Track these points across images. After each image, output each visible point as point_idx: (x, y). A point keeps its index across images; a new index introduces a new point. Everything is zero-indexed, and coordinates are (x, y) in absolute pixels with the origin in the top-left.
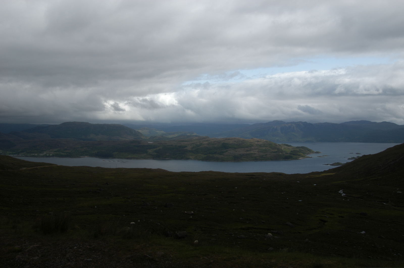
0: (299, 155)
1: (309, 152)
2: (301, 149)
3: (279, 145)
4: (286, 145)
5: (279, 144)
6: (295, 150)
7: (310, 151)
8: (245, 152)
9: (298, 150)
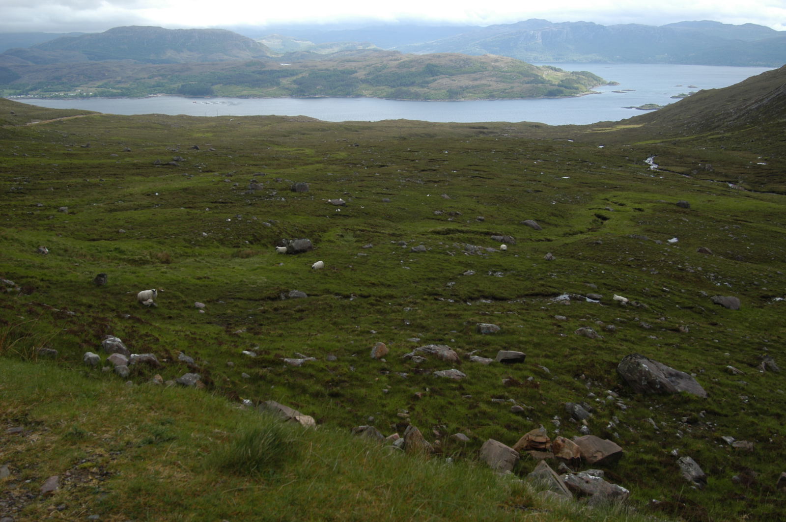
0: (577, 89)
1: (595, 82)
2: (581, 76)
3: (537, 68)
4: (552, 69)
5: (538, 65)
6: (568, 78)
7: (598, 81)
8: (471, 83)
9: (575, 78)
